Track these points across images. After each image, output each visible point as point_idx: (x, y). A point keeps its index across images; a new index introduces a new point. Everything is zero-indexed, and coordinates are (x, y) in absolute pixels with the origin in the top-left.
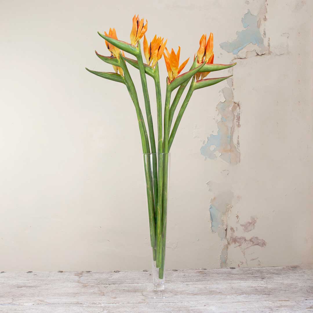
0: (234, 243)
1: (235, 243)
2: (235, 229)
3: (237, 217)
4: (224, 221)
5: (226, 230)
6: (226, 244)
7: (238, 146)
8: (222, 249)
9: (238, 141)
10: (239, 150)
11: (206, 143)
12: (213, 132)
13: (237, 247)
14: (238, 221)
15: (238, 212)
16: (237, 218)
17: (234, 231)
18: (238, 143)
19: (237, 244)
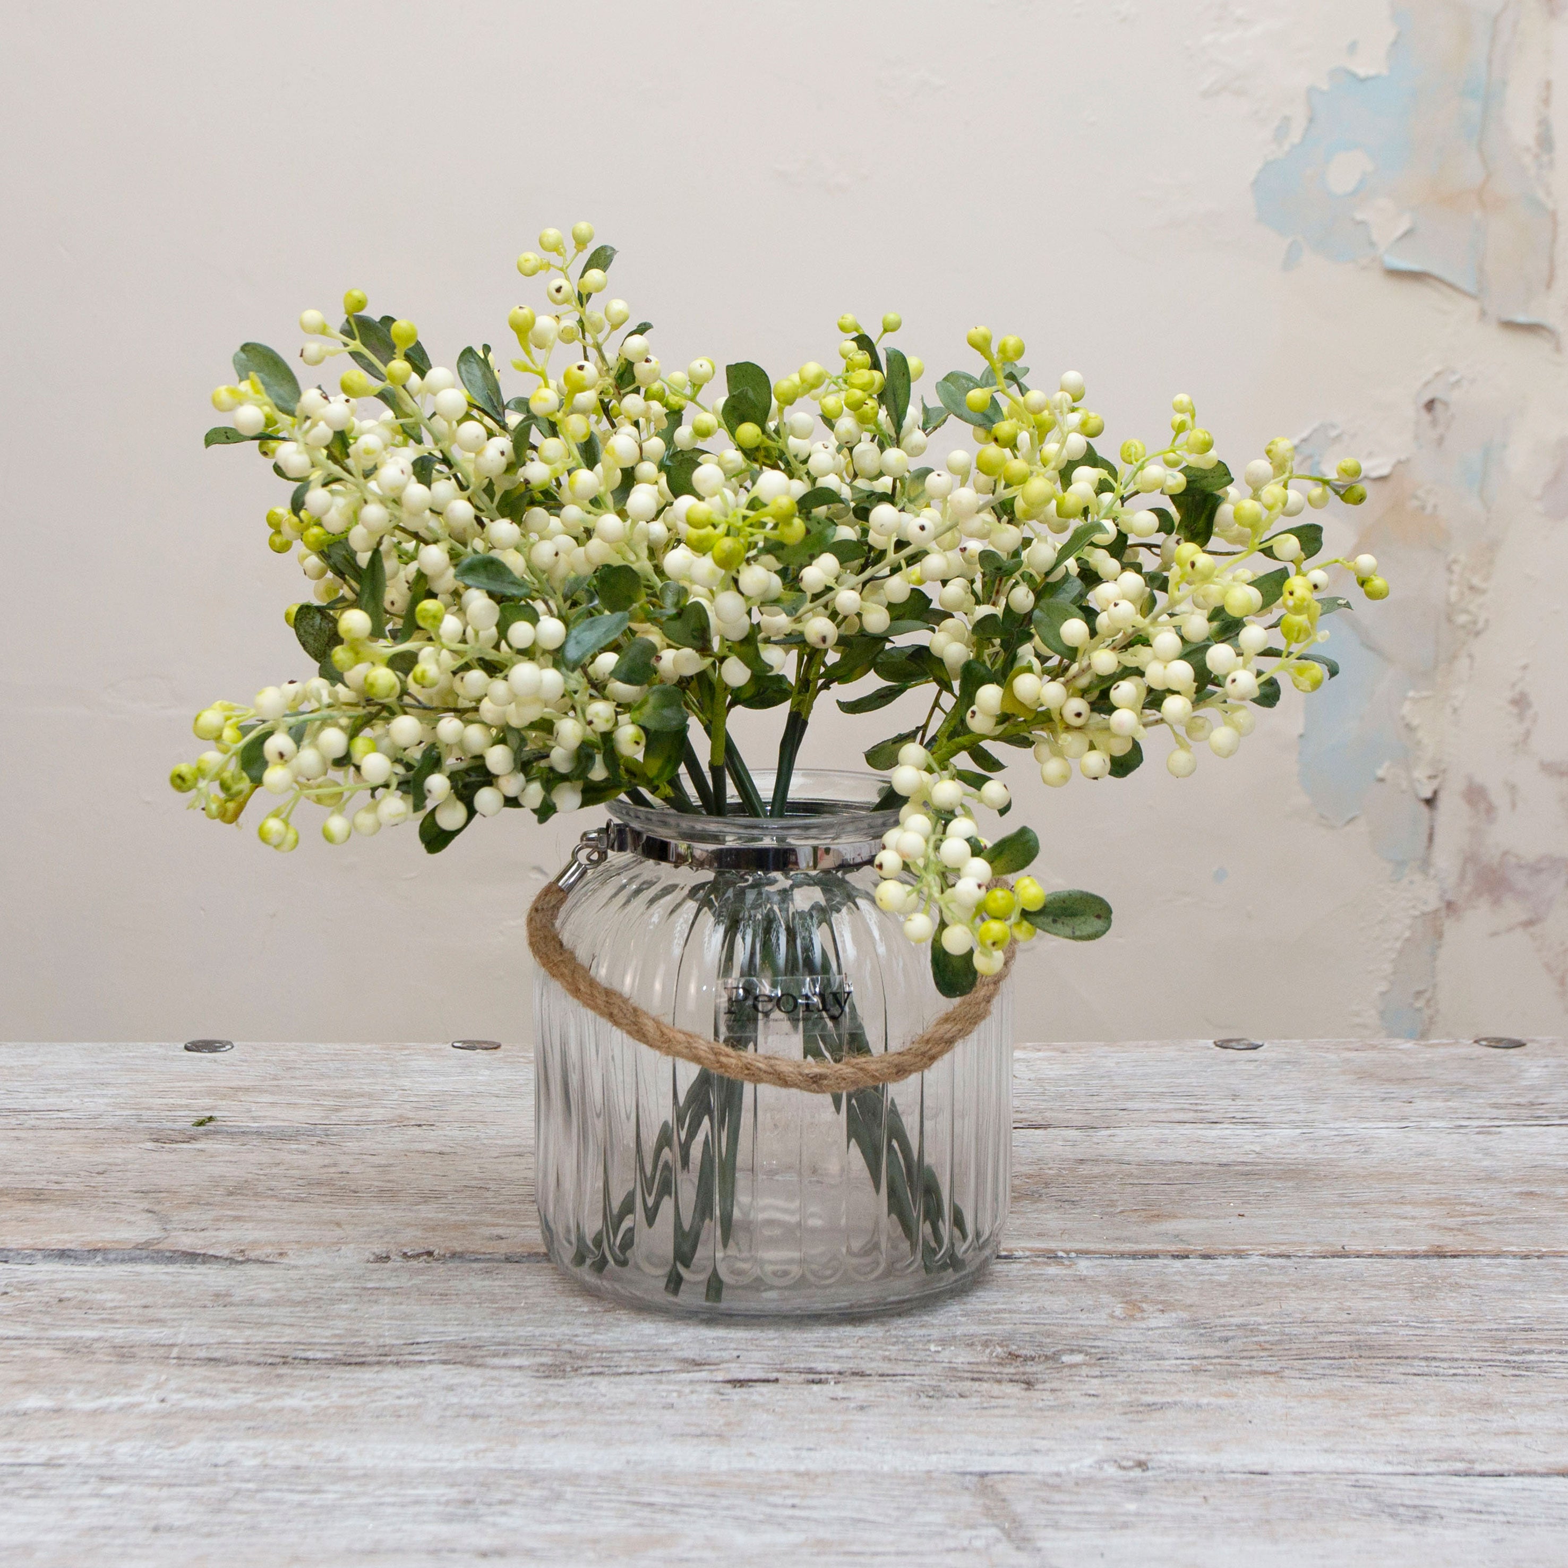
0: (1483, 905)
1: (1497, 902)
2: (1499, 798)
3: (1521, 702)
4: (1420, 734)
5: (1430, 802)
6: (1428, 909)
7: (1545, 158)
8: (1398, 945)
9: (1544, 123)
10: (1549, 194)
11: (1295, 136)
12: (1353, 47)
13: (1510, 929)
14: (1528, 734)
15: (1525, 667)
16: (1521, 717)
17: (1490, 809)
18: (1545, 142)
19: (1514, 910)
